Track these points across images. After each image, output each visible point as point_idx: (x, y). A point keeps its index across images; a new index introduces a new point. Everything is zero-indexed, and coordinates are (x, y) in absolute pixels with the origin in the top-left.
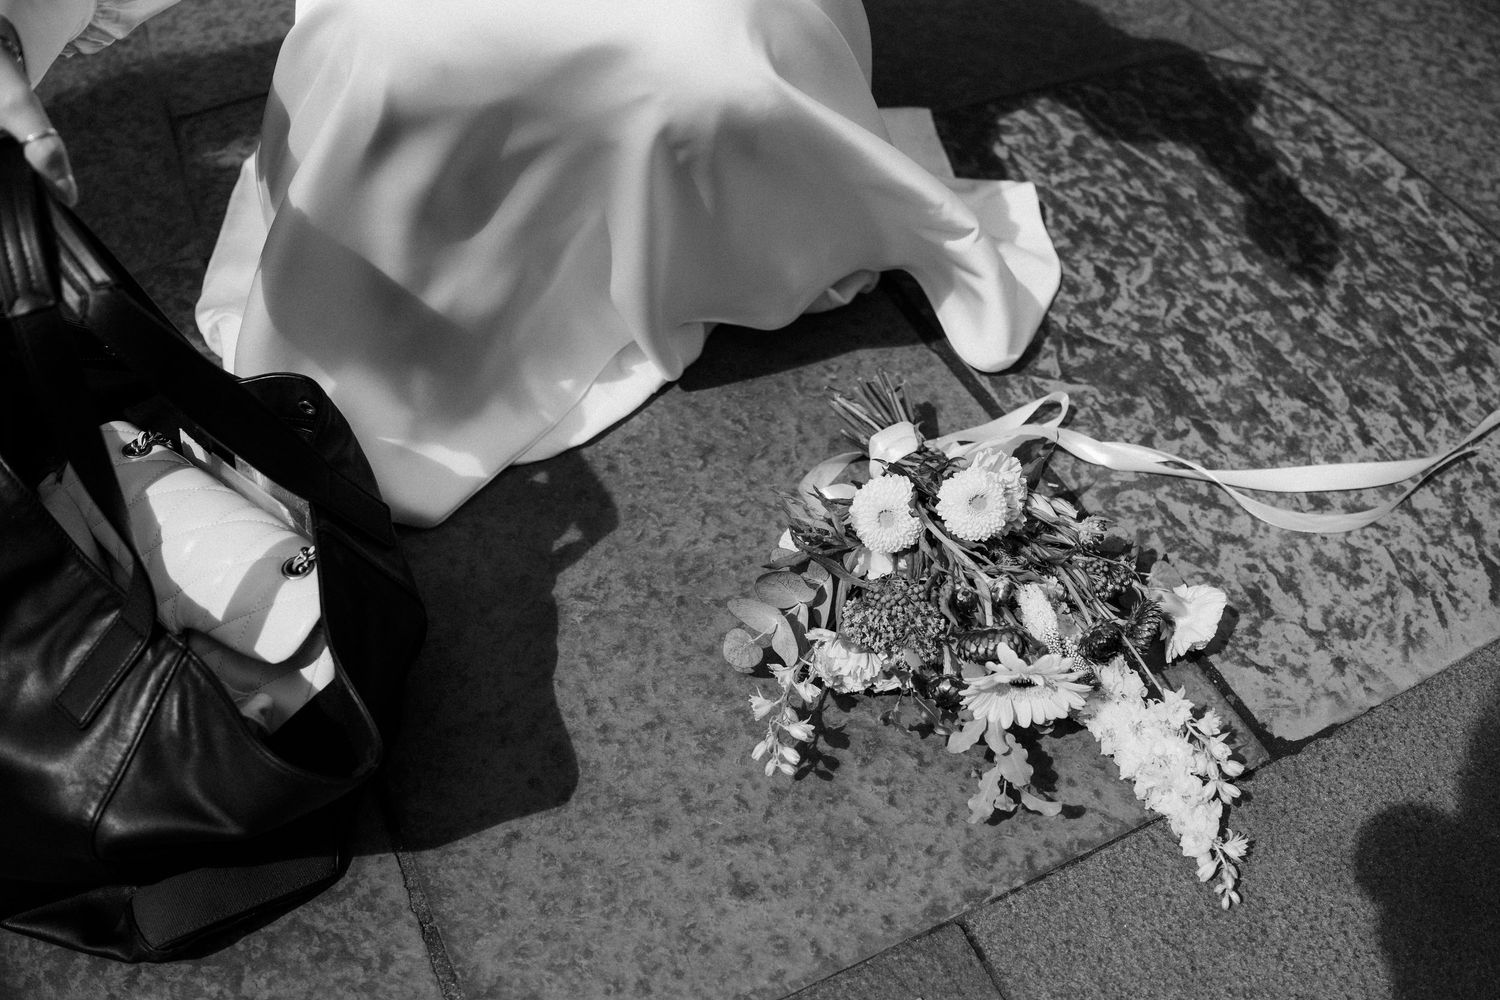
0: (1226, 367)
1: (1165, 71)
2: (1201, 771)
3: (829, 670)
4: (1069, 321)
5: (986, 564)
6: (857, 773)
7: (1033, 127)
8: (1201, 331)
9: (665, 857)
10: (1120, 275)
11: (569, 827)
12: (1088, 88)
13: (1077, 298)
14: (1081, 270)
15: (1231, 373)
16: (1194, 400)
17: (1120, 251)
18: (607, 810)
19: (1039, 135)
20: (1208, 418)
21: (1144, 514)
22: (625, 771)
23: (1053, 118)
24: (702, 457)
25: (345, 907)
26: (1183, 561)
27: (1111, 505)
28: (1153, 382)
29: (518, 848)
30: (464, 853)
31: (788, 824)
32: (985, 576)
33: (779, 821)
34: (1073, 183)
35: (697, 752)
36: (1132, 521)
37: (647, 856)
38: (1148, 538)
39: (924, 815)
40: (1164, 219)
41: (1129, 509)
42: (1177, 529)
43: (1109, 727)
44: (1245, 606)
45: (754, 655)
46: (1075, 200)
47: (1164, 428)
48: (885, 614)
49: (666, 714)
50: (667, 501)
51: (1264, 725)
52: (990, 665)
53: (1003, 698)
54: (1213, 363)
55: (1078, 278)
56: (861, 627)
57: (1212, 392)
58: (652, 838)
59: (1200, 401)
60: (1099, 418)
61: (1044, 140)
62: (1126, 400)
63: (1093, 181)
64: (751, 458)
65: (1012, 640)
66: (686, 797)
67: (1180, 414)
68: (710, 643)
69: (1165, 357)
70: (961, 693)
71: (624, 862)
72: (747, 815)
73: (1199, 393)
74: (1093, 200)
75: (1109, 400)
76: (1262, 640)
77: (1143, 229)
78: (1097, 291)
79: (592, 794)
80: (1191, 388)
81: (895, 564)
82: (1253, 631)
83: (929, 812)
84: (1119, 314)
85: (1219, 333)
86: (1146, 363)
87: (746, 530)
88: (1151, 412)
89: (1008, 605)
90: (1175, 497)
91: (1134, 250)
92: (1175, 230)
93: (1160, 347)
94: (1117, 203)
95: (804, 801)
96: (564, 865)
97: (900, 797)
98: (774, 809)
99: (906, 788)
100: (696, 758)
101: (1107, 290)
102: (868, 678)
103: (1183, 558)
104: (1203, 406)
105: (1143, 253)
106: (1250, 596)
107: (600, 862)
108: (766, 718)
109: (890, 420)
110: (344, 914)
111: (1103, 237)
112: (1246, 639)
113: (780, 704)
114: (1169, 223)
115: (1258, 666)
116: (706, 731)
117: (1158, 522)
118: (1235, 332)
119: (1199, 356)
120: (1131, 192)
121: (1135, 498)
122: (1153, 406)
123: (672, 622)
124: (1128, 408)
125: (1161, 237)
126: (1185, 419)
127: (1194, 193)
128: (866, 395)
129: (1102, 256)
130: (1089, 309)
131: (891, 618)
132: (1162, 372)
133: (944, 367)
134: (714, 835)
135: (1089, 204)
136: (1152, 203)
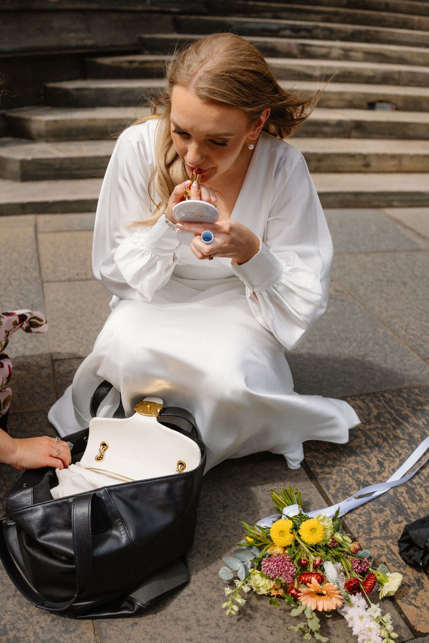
0: (421, 500)
1: (416, 391)
2: (382, 635)
3: (255, 584)
4: (365, 478)
5: (313, 552)
6: (261, 622)
7: (363, 407)
8: (414, 487)
9: (187, 639)
10: (386, 464)
11: (155, 624)
12: (386, 395)
13: (369, 470)
14: (372, 461)
15: (422, 502)
16: (407, 511)
17: (388, 455)
18: (170, 621)
19: (365, 411)
20: (411, 518)
21: (381, 548)
22: (178, 609)
23: (371, 405)
24: (223, 508)
25: (71, 637)
26: (393, 566)
27: (369, 544)
28: (393, 503)
29: (136, 627)
30: (117, 626)
31: (233, 635)
32: (312, 556)
33: (230, 634)
34: (374, 429)
35: (205, 606)
36: (376, 550)
37: (181, 638)
38: (381, 557)
39: (282, 640)
40: (406, 445)
41: (376, 546)
42: (392, 555)
43: (351, 616)
44: (413, 585)
45: (230, 576)
46: (374, 435)
47: (394, 519)
48: (275, 564)
49: (196, 592)
50: (208, 522)
51: (414, 626)
52: (308, 584)
53: (313, 599)
54: (416, 498)
55: (370, 463)
56: (267, 568)
57: (414, 508)
58: (184, 632)
59: (409, 511)
60: (370, 513)
61: (366, 412)
62: (381, 508)
63: (382, 429)
64: (241, 512)
65: (317, 577)
66: (198, 621)
67: (401, 515)
68: (216, 571)
69: (398, 494)
70: (298, 594)
71: (173, 638)
72: (219, 630)
73: (409, 508)
74: (381, 436)
75: (375, 507)
76: (418, 597)
77: (398, 448)
78: (377, 468)
79: (165, 615)
80: (406, 506)
81: (284, 551)
82: (415, 593)
83: (284, 639)
84: (383, 477)
85: (420, 488)
86: (391, 496)
87: (235, 535)
88: (390, 513)
89: (319, 567)
90: (393, 544)
91: (393, 455)
92: (410, 449)
93: (397, 491)
94: (390, 438)
95: (240, 629)
96: (151, 636)
97: (274, 632)
98: (229, 630)
99: (277, 630)
100: (204, 608)
101: (381, 469)
102: (268, 588)
103: (393, 565)
104: (409, 513)
105: (396, 457)
106: (416, 581)
107: (164, 637)
108: (229, 595)
109: (291, 503)
110: (71, 638)
111: (382, 450)
112: (412, 596)
113: (235, 592)
114: (408, 447)
115: (415, 606)
116: (209, 600)
117: (386, 552)
118: (426, 488)
119: (411, 495)
120: (396, 434)
121: (378, 542)
122: (391, 511)
123: (204, 562)
124: (381, 511)
125: (404, 451)
126: (402, 517)
127: (419, 436)
128: (285, 494)
129: (381, 456)
130: (373, 474)
131: (277, 566)
132: (396, 500)
133: (316, 489)
134: (205, 635)
135: (379, 437)
136: (403, 439)
